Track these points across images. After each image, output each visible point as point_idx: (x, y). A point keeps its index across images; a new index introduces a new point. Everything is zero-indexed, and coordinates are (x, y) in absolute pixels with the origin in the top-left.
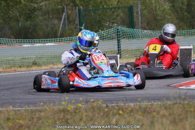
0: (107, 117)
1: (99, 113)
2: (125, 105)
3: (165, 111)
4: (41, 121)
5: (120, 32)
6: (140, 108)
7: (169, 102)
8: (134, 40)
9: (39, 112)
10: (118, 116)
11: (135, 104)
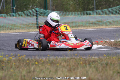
0: (28, 66)
1: (23, 63)
2: (40, 58)
6: (49, 60)
7: (67, 58)
10: (35, 66)
11: (46, 58)
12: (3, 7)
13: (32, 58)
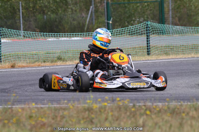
0: (134, 116)
1: (126, 113)
2: (153, 105)
3: (194, 113)
4: (65, 120)
6: (169, 108)
8: (164, 36)
9: (63, 111)
10: (145, 117)
11: (164, 104)
12: (92, 20)
13: (140, 104)
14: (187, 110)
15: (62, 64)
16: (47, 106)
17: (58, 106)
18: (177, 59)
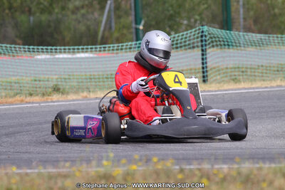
2: (213, 168)
3: (282, 181)
5: (206, 36)
6: (239, 173)
8: (231, 50)
9: (63, 179)
11: (231, 166)
12: (110, 24)
13: (192, 167)
14: (271, 176)
15: (61, 99)
16: (36, 171)
17: (54, 170)
18: (254, 88)
